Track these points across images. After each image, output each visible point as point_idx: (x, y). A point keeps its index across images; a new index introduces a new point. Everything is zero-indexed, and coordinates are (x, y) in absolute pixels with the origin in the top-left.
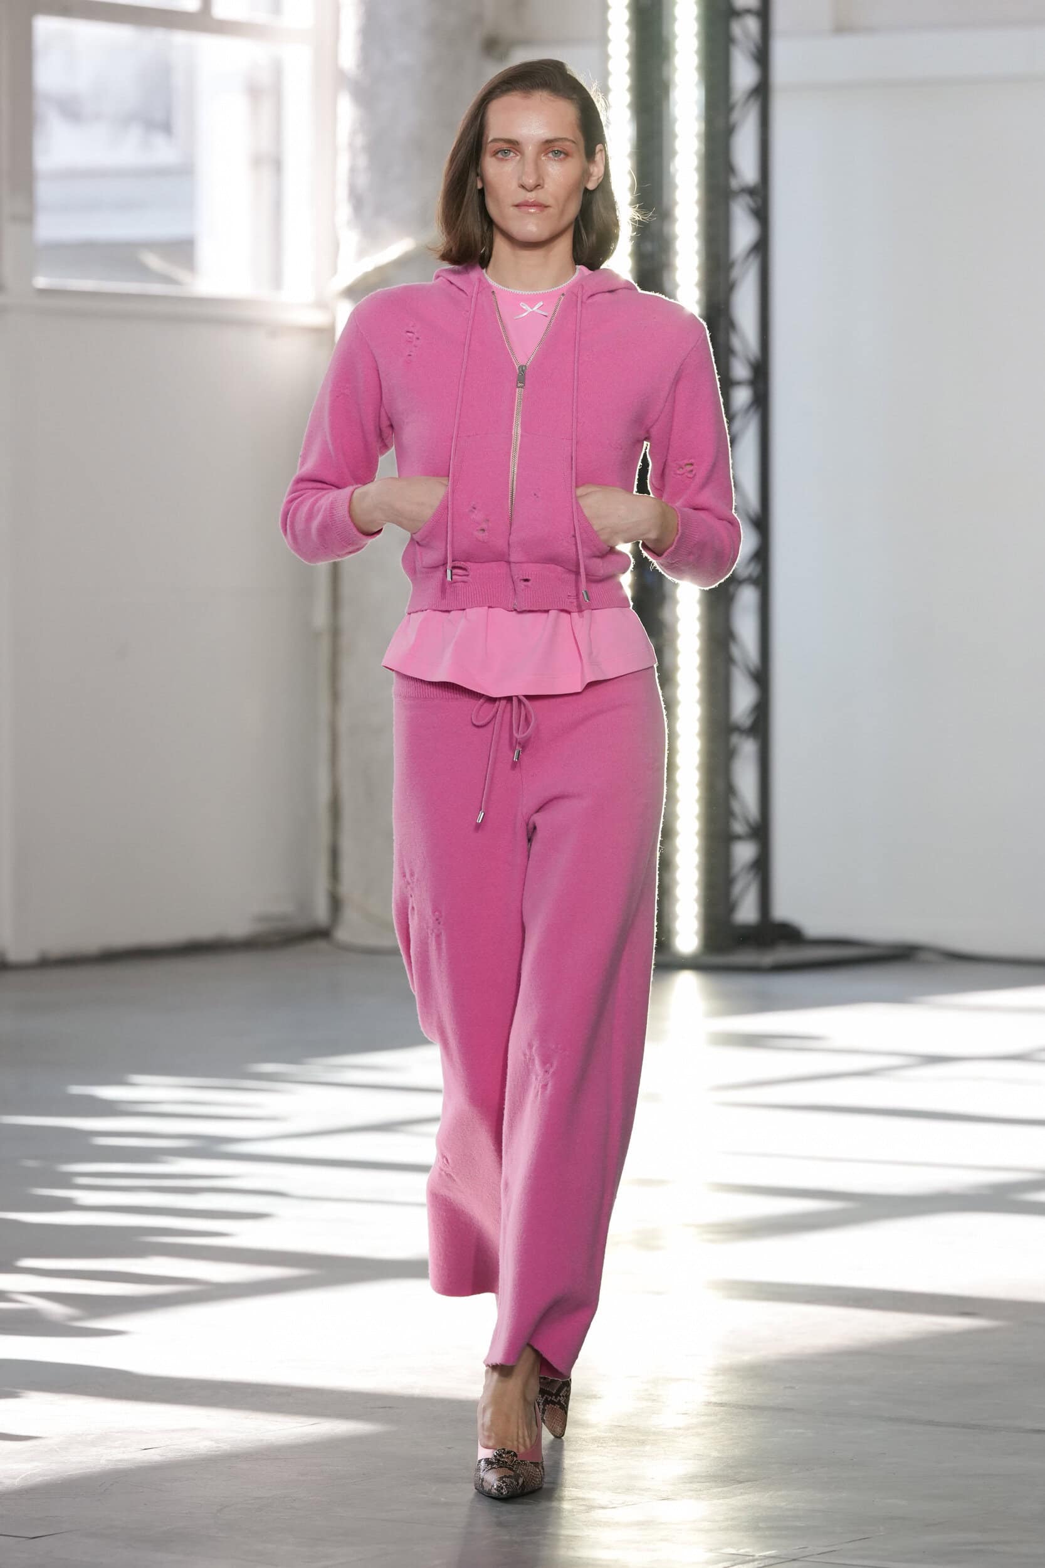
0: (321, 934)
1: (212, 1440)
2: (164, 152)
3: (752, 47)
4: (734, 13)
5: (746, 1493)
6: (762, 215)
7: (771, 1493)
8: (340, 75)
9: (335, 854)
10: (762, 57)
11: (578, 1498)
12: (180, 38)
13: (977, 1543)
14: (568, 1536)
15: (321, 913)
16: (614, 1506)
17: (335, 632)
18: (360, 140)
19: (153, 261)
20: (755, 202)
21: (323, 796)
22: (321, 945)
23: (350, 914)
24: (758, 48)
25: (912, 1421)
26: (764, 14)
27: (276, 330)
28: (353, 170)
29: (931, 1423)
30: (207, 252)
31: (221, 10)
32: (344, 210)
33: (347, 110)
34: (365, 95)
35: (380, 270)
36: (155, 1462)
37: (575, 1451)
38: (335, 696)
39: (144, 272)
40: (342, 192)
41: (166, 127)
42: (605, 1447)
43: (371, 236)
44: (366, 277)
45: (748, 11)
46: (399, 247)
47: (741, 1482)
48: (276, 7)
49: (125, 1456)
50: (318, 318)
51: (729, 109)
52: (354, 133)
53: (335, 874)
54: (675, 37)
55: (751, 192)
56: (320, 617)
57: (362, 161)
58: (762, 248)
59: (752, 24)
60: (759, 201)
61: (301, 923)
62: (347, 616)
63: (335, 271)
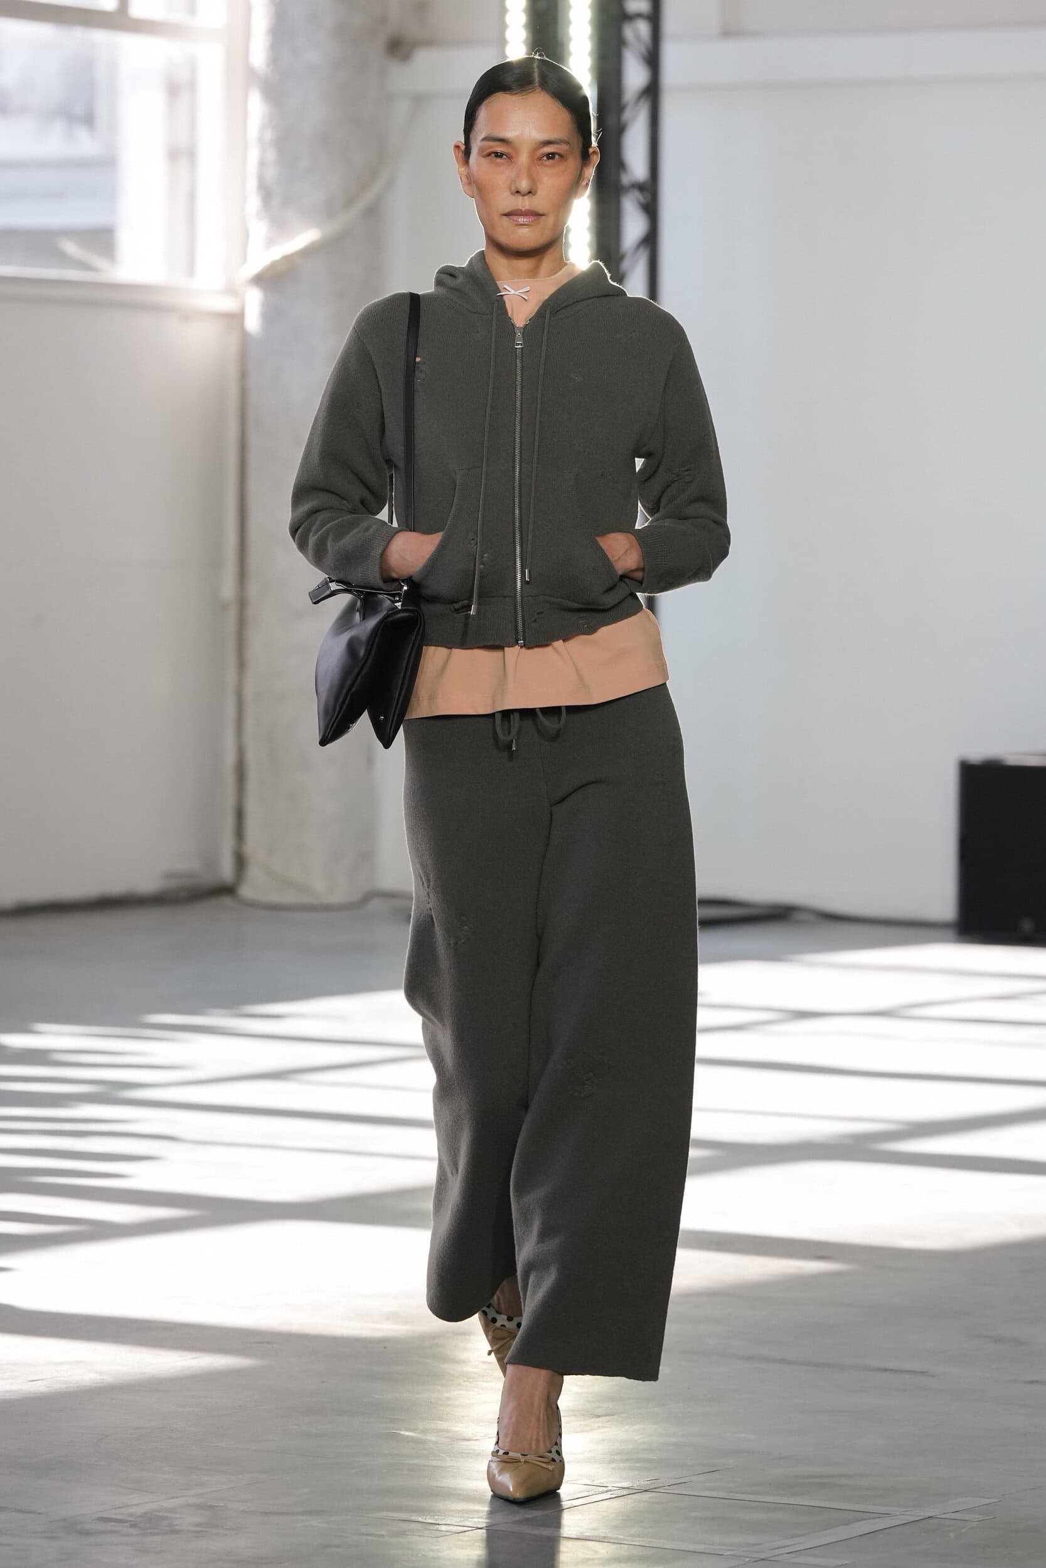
0: (226, 890)
1: (96, 1373)
2: (86, 145)
3: (643, 50)
4: (627, 17)
5: (603, 1427)
6: (651, 209)
7: (627, 1427)
8: (251, 72)
9: (240, 815)
10: (653, 60)
11: (443, 1431)
12: (99, 36)
13: (821, 1477)
14: (433, 1466)
15: (226, 870)
16: (476, 1438)
17: (242, 603)
18: (269, 135)
19: (71, 248)
20: (645, 198)
21: (230, 758)
22: (226, 901)
23: (254, 872)
24: (649, 52)
25: (767, 1360)
26: (655, 18)
27: (188, 315)
28: (262, 164)
29: (783, 1361)
30: (126, 241)
31: (137, 10)
32: (254, 202)
33: (256, 106)
34: (274, 92)
35: (287, 259)
36: (41, 1393)
37: (442, 1385)
38: (241, 665)
39: (63, 259)
40: (252, 184)
41: (89, 120)
42: (470, 1382)
43: (279, 226)
44: (274, 264)
45: (639, 16)
46: (306, 237)
47: (599, 1416)
48: (192, 7)
49: (14, 1387)
50: (227, 304)
51: (621, 109)
52: (263, 128)
53: (240, 833)
54: (569, 39)
55: (641, 187)
56: (228, 589)
57: (271, 155)
58: (651, 241)
59: (643, 28)
60: (649, 197)
61: (207, 879)
62: (253, 589)
63: (244, 260)
